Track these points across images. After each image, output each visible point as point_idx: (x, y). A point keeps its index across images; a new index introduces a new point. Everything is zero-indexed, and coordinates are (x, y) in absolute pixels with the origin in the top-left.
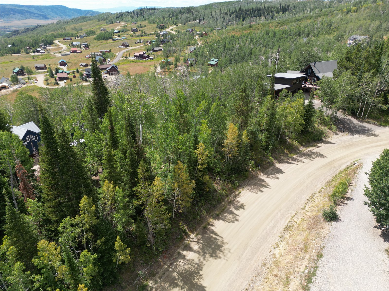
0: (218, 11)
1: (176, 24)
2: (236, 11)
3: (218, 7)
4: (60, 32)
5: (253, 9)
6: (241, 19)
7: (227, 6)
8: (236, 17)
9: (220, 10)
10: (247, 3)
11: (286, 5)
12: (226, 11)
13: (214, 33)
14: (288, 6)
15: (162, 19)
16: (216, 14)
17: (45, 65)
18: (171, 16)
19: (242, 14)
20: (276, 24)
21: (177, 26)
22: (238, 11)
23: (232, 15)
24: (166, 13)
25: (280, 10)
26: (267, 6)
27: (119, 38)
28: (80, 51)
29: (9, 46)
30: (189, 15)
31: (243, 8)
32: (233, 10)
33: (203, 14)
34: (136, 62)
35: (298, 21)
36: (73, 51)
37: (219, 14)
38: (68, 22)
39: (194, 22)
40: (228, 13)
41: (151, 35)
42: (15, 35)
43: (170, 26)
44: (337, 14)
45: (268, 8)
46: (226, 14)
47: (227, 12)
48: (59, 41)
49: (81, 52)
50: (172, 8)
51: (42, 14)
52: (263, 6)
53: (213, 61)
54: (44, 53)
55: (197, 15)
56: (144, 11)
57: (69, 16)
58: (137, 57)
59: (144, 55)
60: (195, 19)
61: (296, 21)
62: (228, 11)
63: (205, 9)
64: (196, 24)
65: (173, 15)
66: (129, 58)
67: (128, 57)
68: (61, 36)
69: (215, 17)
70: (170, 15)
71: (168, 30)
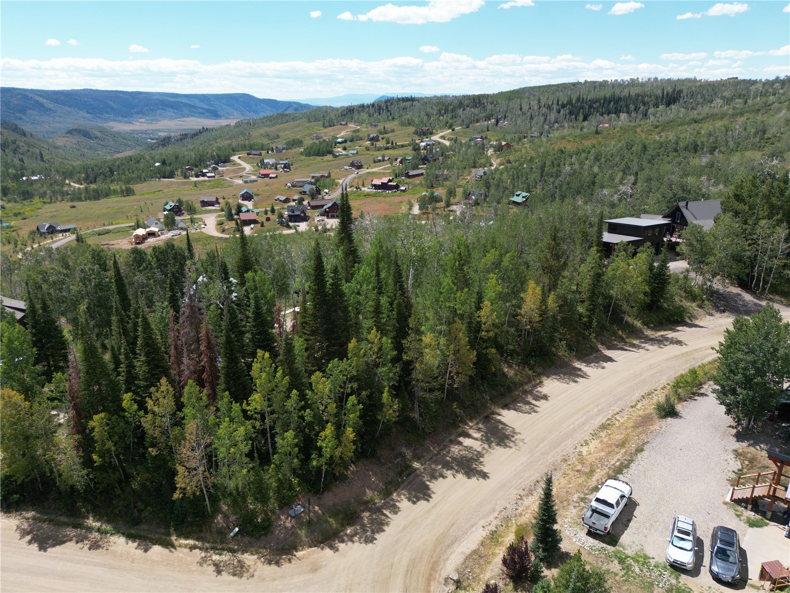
0: (534, 103)
1: (450, 127)
2: (570, 102)
3: (534, 96)
4: (241, 141)
5: (605, 97)
6: (581, 117)
7: (553, 94)
8: (571, 113)
9: (539, 101)
10: (595, 87)
11: (674, 91)
12: (550, 103)
13: (523, 144)
14: (680, 92)
15: (425, 118)
16: (530, 108)
17: (217, 199)
18: (443, 111)
19: (582, 107)
20: (649, 128)
21: (453, 130)
22: (574, 102)
23: (562, 110)
24: (434, 107)
25: (662, 100)
26: (634, 91)
27: (344, 152)
28: (274, 176)
29: (157, 164)
30: (476, 111)
31: (585, 97)
32: (564, 99)
33: (505, 108)
34: (374, 195)
35: (696, 122)
36: (262, 175)
37: (536, 107)
38: (254, 124)
39: (486, 123)
40: (555, 106)
41: (402, 146)
42: (164, 145)
43: (439, 131)
44: (779, 110)
45: (638, 95)
46: (549, 108)
47: (552, 104)
48: (239, 158)
49: (276, 177)
50: (446, 96)
51: (211, 108)
52: (625, 93)
53: (518, 195)
54: (214, 177)
55: (492, 110)
56: (392, 104)
57: (256, 112)
58: (376, 187)
59: (390, 184)
60: (488, 118)
61: (691, 123)
62: (555, 102)
63: (510, 99)
64: (490, 127)
65: (446, 111)
66: (363, 189)
67: (361, 186)
68: (244, 148)
69: (529, 114)
70: (440, 111)
71: (436, 138)
